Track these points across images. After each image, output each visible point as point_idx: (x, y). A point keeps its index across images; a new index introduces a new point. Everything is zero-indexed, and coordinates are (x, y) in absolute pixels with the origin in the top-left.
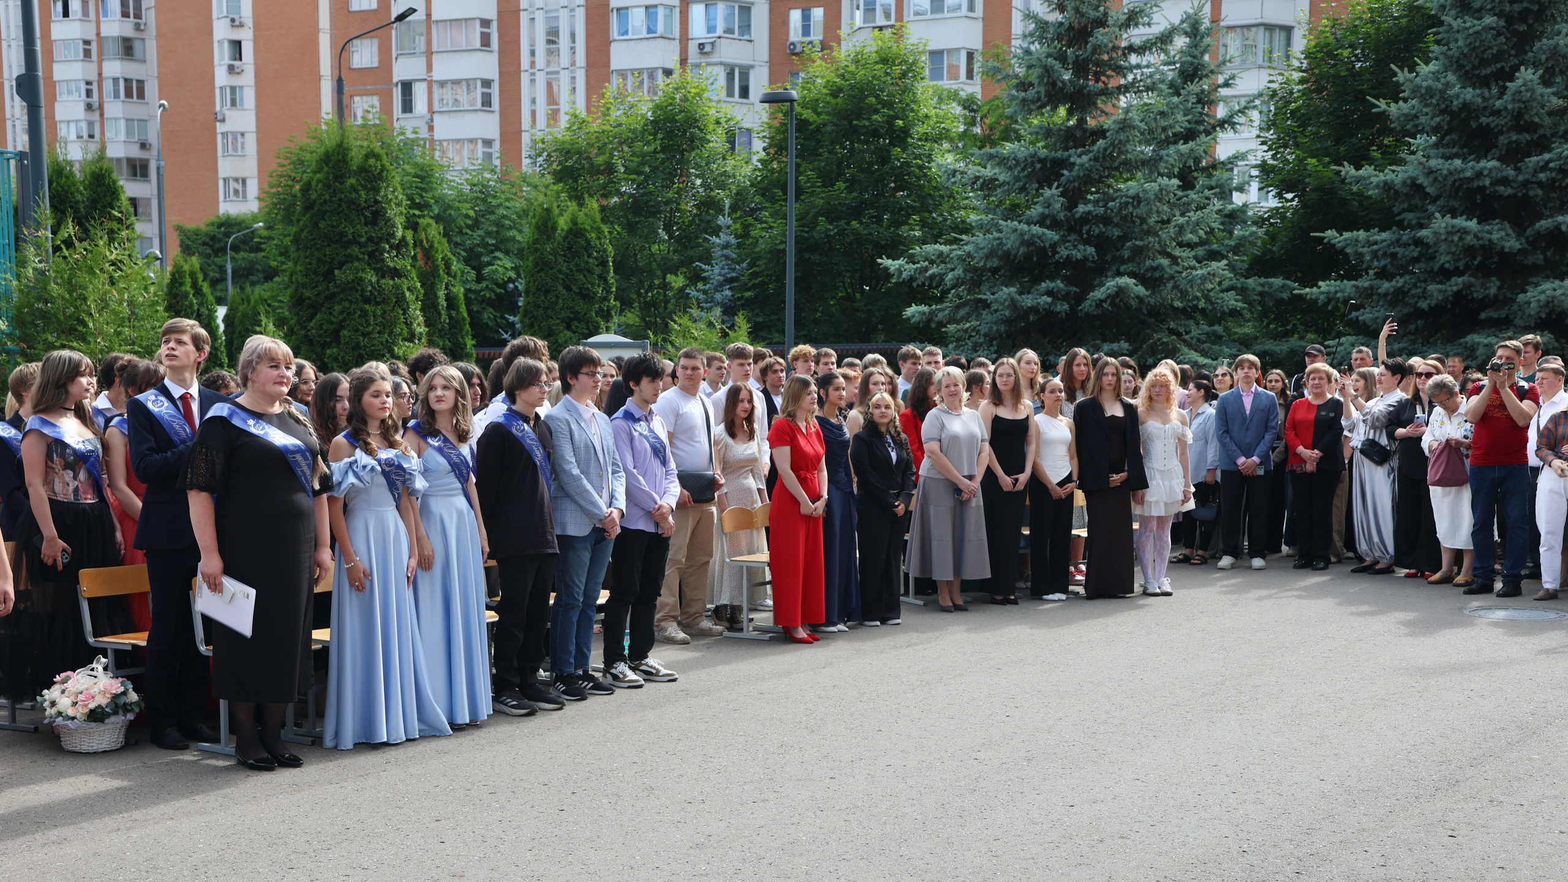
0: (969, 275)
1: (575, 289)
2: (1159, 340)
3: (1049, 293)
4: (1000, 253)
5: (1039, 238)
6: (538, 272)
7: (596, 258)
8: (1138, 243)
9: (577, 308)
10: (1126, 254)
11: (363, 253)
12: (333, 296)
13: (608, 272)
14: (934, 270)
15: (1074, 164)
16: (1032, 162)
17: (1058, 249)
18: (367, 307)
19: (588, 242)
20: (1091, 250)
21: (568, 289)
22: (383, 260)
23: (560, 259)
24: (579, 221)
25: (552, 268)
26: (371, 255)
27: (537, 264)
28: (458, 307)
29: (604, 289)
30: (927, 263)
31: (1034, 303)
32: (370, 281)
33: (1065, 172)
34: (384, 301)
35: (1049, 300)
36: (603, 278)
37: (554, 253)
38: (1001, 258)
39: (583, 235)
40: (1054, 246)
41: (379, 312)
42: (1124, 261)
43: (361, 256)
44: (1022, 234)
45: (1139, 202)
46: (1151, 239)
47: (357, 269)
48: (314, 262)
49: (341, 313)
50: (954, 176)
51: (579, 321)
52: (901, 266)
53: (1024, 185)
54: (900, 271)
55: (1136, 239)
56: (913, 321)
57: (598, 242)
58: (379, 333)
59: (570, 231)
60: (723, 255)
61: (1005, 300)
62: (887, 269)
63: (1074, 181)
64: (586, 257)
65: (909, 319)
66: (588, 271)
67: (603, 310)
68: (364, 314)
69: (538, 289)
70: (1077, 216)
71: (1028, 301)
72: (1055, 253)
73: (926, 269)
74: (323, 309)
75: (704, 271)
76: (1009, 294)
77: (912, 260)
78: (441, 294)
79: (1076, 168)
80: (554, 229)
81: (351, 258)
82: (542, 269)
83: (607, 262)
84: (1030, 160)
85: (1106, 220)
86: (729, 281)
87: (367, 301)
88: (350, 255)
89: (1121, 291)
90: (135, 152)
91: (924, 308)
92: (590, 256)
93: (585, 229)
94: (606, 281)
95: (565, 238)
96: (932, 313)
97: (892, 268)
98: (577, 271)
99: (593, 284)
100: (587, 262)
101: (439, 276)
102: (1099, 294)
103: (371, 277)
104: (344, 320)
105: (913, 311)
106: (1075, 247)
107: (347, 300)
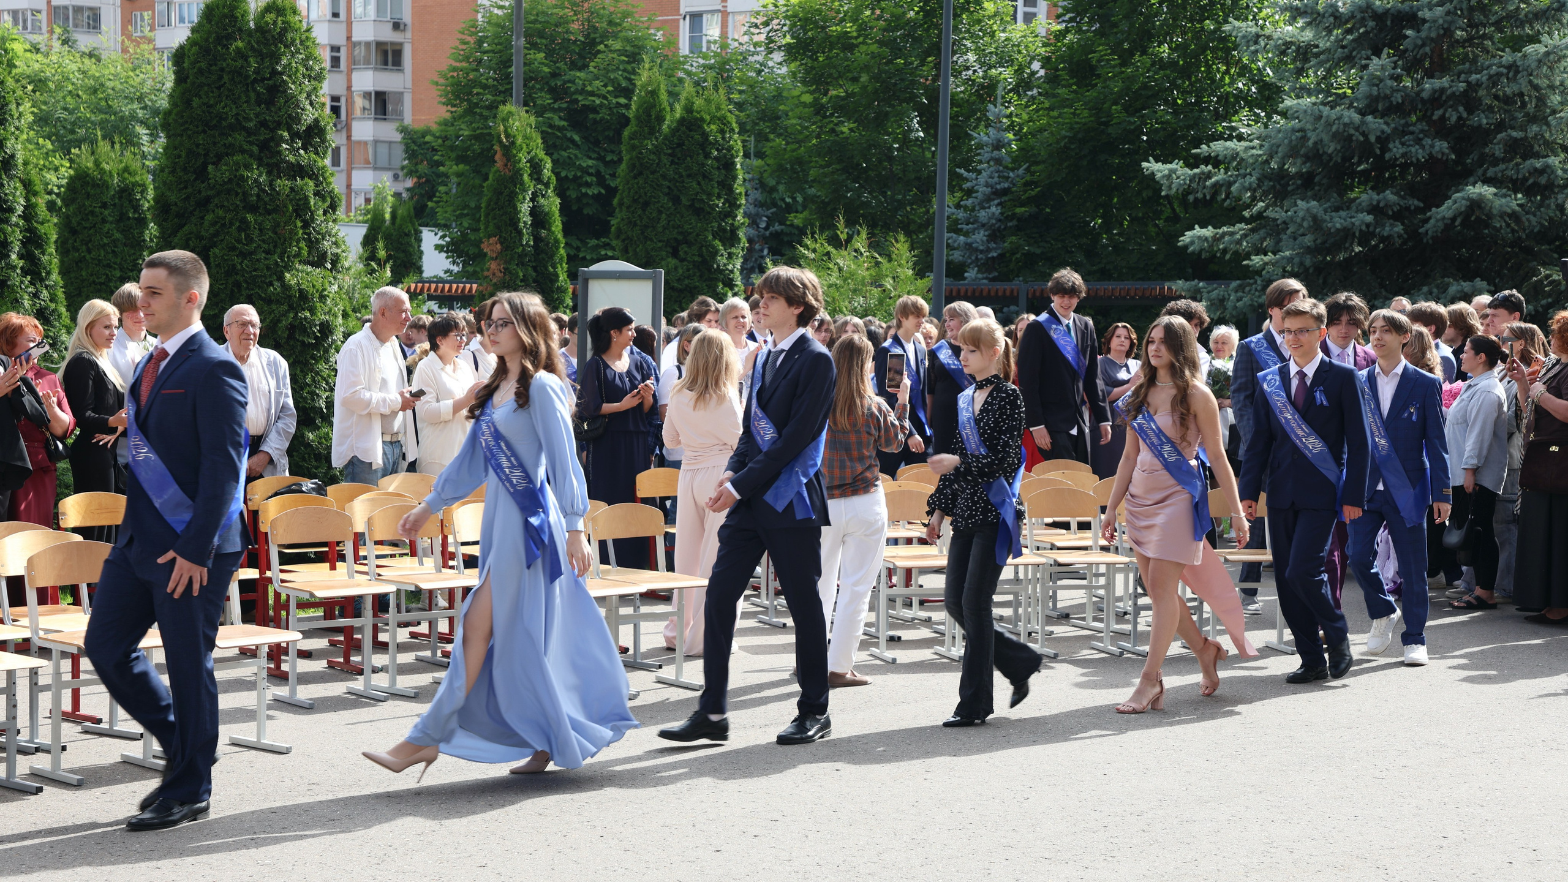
0: (1267, 184)
1: (685, 201)
2: (1547, 277)
3: (1375, 210)
4: (1302, 152)
5: (1357, 129)
6: (635, 177)
7: (716, 158)
8: (1514, 134)
9: (686, 227)
10: (1498, 150)
11: (251, 143)
12: (208, 200)
13: (735, 178)
14: (1219, 176)
15: (1424, 21)
16: (1363, 18)
17: (1391, 146)
18: (250, 217)
19: (705, 136)
20: (1441, 146)
21: (676, 200)
22: (279, 153)
23: (665, 160)
24: (695, 107)
25: (653, 173)
26: (264, 146)
27: (634, 166)
28: (550, 225)
29: (726, 201)
30: (1210, 167)
31: (1347, 224)
32: (256, 181)
33: (1409, 32)
34: (276, 210)
35: (1369, 218)
36: (727, 187)
37: (657, 151)
38: (1307, 158)
39: (701, 127)
40: (1384, 141)
41: (268, 225)
42: (1495, 162)
43: (246, 147)
44: (1329, 124)
45: (1517, 72)
46: (1535, 128)
47: (237, 164)
48: (183, 154)
49: (214, 224)
50: (1256, 43)
51: (690, 244)
52: (1174, 171)
53: (1351, 52)
54: (1169, 177)
55: (1513, 128)
56: (1191, 248)
57: (719, 136)
58: (268, 252)
59: (682, 121)
60: (992, 159)
61: (1303, 219)
62: (1153, 174)
63: (1423, 45)
64: (701, 157)
65: (1186, 247)
66: (704, 177)
67: (725, 230)
68: (244, 226)
69: (635, 201)
70: (1425, 95)
71: (1338, 221)
72: (1384, 149)
73: (1209, 176)
74: (193, 219)
75: (967, 180)
76: (1308, 209)
77: (1193, 162)
78: (525, 207)
79: (1427, 25)
80: (661, 119)
81: (231, 150)
82: (640, 174)
83: (733, 164)
84: (1359, 16)
85: (1469, 100)
86: (997, 193)
87: (253, 209)
88: (231, 145)
89: (1476, 204)
90: (388, 35)
91: (1208, 232)
92: (707, 156)
93: (702, 120)
94: (730, 190)
95: (674, 131)
96: (1217, 239)
97: (1158, 175)
98: (689, 176)
99: (710, 195)
100: (703, 165)
101: (522, 183)
102: (1446, 210)
103: (257, 175)
104: (217, 234)
105: (1197, 235)
106: (1418, 141)
107: (222, 207)
